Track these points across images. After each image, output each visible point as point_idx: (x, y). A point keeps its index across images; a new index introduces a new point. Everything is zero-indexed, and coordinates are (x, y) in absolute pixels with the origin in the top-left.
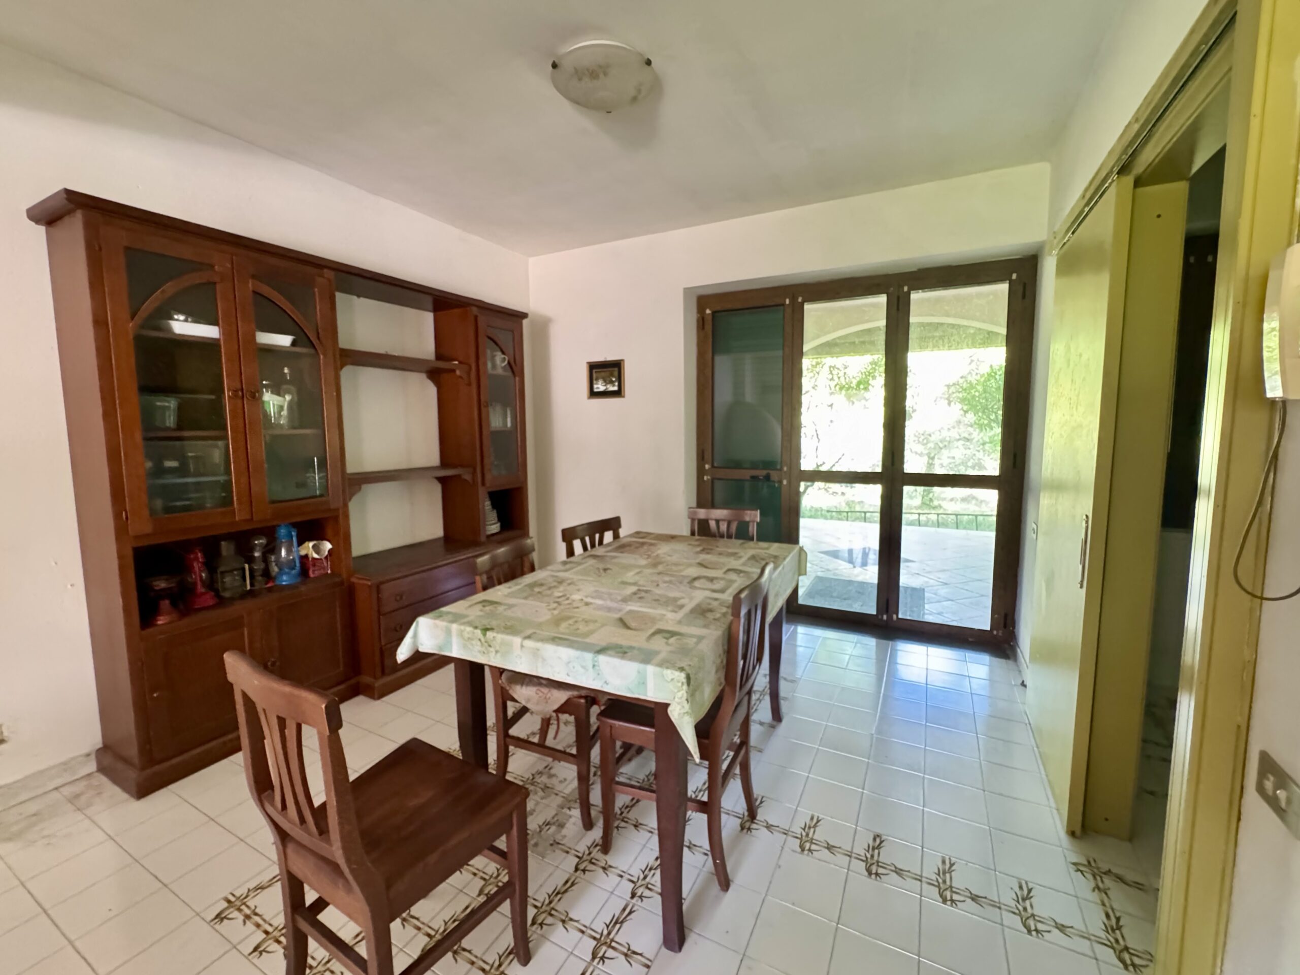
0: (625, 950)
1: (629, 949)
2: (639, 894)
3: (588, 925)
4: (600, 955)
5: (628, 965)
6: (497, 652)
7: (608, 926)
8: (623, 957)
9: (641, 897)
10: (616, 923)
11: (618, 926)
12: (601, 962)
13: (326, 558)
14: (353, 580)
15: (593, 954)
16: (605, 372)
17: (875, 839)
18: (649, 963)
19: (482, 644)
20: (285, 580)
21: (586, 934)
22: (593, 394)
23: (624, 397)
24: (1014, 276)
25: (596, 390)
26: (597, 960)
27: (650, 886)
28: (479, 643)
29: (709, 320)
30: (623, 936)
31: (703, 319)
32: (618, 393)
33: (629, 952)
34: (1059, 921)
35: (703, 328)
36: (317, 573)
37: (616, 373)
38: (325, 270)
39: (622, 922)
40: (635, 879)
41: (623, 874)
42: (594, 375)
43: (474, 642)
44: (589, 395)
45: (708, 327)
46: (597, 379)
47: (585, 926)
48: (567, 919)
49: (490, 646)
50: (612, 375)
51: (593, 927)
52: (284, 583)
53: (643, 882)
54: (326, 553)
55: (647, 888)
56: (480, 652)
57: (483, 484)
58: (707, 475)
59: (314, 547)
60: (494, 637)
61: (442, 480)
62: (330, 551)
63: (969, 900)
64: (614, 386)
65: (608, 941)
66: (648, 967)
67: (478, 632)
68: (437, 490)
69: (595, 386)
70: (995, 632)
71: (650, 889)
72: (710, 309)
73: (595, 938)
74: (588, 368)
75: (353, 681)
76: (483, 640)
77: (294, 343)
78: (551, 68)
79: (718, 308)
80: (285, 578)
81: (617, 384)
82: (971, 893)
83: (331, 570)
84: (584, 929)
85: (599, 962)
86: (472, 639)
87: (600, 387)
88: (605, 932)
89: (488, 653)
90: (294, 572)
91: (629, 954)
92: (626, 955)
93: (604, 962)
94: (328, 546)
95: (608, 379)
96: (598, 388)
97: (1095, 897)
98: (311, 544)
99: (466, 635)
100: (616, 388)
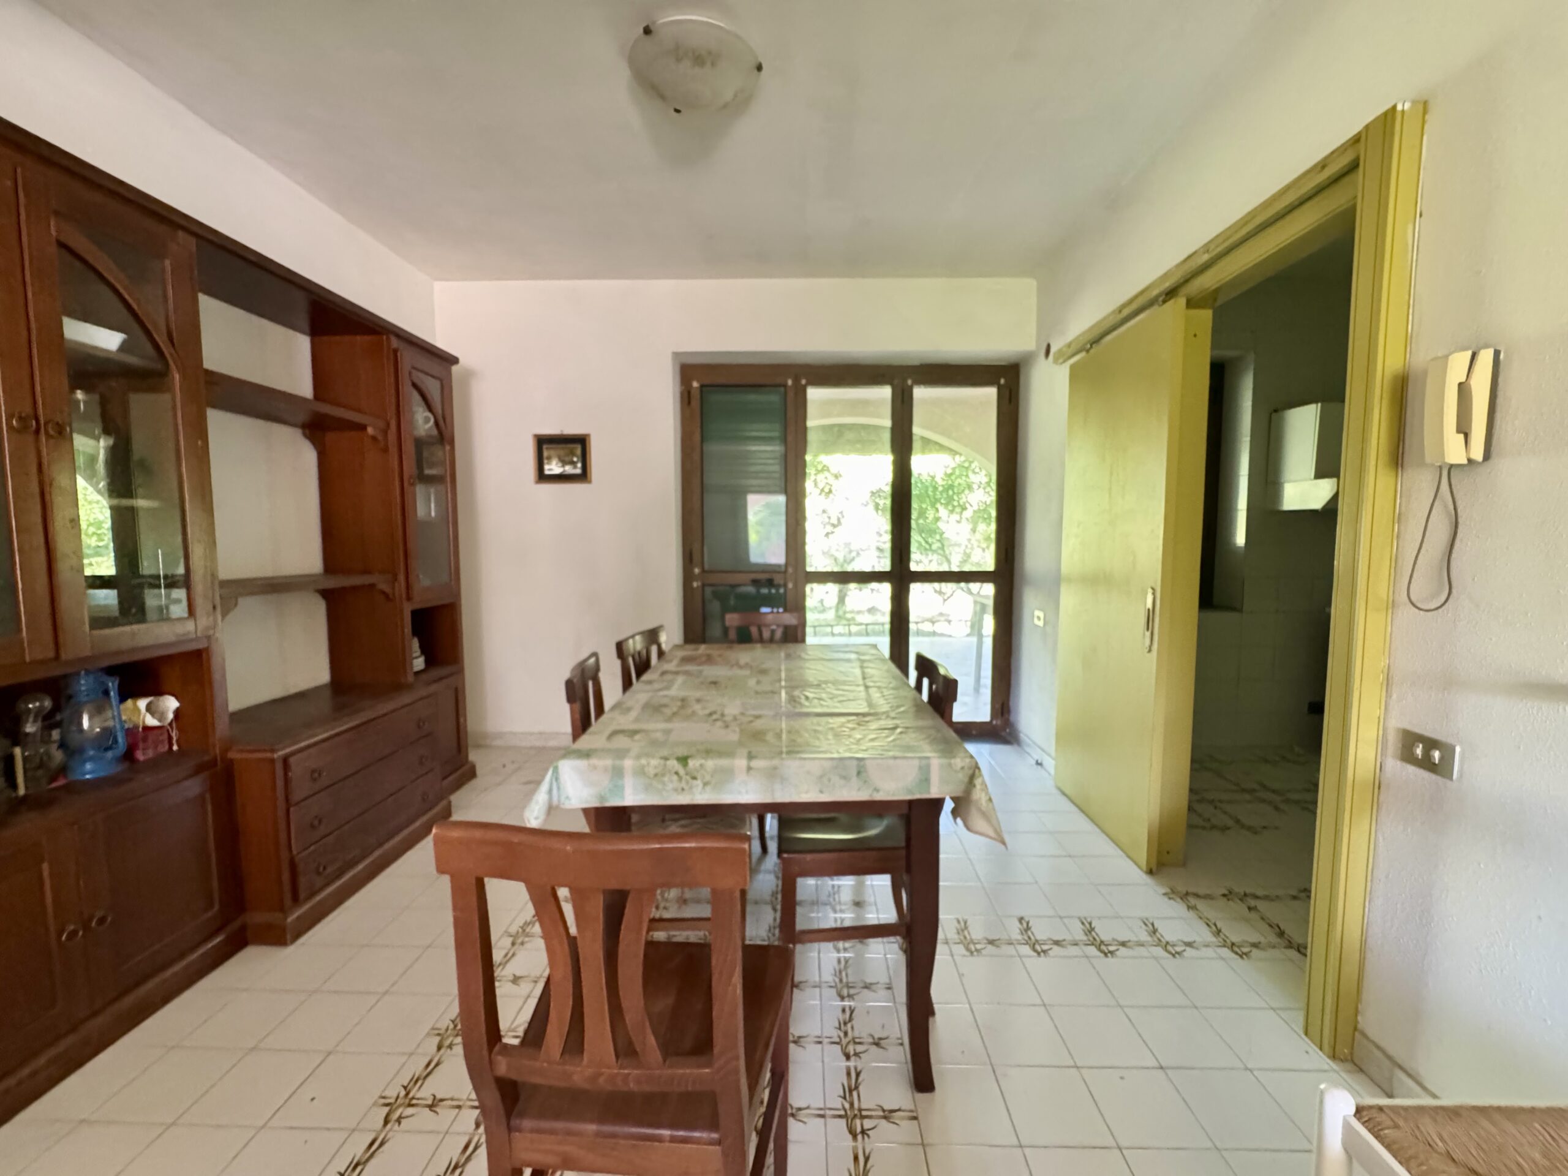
0: (881, 1113)
1: (884, 1111)
2: (852, 1053)
3: (822, 1106)
4: (859, 1129)
5: (895, 1125)
6: (705, 784)
7: (845, 1098)
8: (884, 1122)
9: (856, 1054)
10: (851, 1091)
11: (855, 1094)
12: (866, 1137)
13: (170, 724)
14: (232, 755)
15: (851, 1132)
16: (561, 450)
17: (1021, 922)
18: (915, 1114)
19: (680, 778)
20: (89, 771)
21: (827, 1116)
22: (542, 477)
23: (590, 482)
24: (1002, 381)
25: (547, 472)
26: (860, 1137)
27: (857, 1040)
28: (675, 778)
29: (696, 395)
30: (868, 1099)
31: (689, 393)
32: (584, 476)
33: (886, 1113)
34: (1186, 940)
35: (689, 403)
36: (150, 753)
37: (579, 451)
38: (180, 233)
39: (857, 1088)
40: (837, 1040)
41: (820, 1040)
42: (545, 454)
43: (666, 779)
44: (537, 478)
45: (696, 403)
46: (549, 458)
47: (821, 1109)
48: (794, 1111)
49: (694, 778)
50: (573, 454)
51: (829, 1106)
52: (88, 777)
53: (847, 1040)
54: (171, 716)
55: (856, 1043)
56: (676, 790)
57: (409, 598)
58: (697, 581)
59: (149, 708)
60: (701, 765)
61: (326, 594)
62: (177, 712)
63: (1121, 947)
64: (575, 467)
65: (856, 1112)
66: (915, 1118)
67: (673, 764)
68: (319, 609)
69: (546, 467)
70: (994, 722)
71: (860, 1043)
72: (698, 381)
73: (840, 1116)
74: (536, 442)
75: (235, 925)
76: (682, 772)
77: (123, 348)
78: (641, 31)
79: (707, 382)
80: (88, 766)
81: (579, 465)
82: (1117, 941)
83: (179, 745)
84: (821, 1112)
85: (863, 1138)
86: (663, 775)
87: (553, 468)
88: (847, 1106)
89: (691, 788)
90: (110, 754)
91: (888, 1115)
92: (885, 1118)
93: (868, 1136)
94: (171, 704)
95: (567, 459)
96: (550, 470)
97: (1191, 914)
98: (142, 703)
99: (651, 771)
100: (578, 471)
